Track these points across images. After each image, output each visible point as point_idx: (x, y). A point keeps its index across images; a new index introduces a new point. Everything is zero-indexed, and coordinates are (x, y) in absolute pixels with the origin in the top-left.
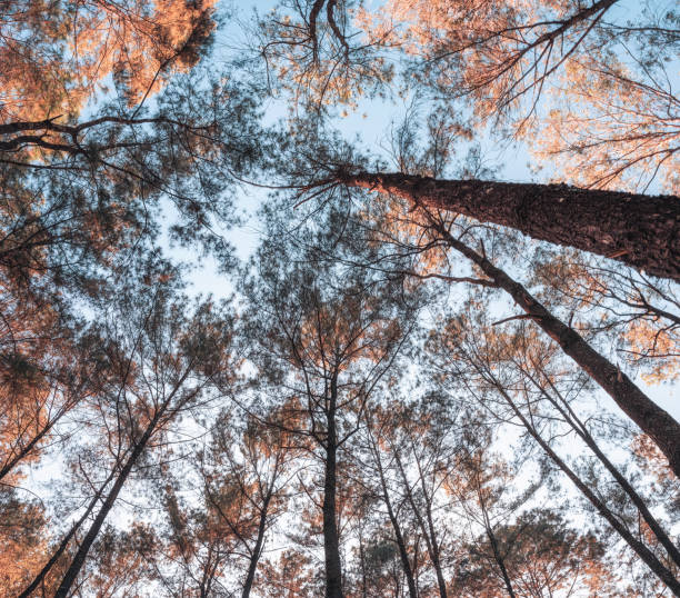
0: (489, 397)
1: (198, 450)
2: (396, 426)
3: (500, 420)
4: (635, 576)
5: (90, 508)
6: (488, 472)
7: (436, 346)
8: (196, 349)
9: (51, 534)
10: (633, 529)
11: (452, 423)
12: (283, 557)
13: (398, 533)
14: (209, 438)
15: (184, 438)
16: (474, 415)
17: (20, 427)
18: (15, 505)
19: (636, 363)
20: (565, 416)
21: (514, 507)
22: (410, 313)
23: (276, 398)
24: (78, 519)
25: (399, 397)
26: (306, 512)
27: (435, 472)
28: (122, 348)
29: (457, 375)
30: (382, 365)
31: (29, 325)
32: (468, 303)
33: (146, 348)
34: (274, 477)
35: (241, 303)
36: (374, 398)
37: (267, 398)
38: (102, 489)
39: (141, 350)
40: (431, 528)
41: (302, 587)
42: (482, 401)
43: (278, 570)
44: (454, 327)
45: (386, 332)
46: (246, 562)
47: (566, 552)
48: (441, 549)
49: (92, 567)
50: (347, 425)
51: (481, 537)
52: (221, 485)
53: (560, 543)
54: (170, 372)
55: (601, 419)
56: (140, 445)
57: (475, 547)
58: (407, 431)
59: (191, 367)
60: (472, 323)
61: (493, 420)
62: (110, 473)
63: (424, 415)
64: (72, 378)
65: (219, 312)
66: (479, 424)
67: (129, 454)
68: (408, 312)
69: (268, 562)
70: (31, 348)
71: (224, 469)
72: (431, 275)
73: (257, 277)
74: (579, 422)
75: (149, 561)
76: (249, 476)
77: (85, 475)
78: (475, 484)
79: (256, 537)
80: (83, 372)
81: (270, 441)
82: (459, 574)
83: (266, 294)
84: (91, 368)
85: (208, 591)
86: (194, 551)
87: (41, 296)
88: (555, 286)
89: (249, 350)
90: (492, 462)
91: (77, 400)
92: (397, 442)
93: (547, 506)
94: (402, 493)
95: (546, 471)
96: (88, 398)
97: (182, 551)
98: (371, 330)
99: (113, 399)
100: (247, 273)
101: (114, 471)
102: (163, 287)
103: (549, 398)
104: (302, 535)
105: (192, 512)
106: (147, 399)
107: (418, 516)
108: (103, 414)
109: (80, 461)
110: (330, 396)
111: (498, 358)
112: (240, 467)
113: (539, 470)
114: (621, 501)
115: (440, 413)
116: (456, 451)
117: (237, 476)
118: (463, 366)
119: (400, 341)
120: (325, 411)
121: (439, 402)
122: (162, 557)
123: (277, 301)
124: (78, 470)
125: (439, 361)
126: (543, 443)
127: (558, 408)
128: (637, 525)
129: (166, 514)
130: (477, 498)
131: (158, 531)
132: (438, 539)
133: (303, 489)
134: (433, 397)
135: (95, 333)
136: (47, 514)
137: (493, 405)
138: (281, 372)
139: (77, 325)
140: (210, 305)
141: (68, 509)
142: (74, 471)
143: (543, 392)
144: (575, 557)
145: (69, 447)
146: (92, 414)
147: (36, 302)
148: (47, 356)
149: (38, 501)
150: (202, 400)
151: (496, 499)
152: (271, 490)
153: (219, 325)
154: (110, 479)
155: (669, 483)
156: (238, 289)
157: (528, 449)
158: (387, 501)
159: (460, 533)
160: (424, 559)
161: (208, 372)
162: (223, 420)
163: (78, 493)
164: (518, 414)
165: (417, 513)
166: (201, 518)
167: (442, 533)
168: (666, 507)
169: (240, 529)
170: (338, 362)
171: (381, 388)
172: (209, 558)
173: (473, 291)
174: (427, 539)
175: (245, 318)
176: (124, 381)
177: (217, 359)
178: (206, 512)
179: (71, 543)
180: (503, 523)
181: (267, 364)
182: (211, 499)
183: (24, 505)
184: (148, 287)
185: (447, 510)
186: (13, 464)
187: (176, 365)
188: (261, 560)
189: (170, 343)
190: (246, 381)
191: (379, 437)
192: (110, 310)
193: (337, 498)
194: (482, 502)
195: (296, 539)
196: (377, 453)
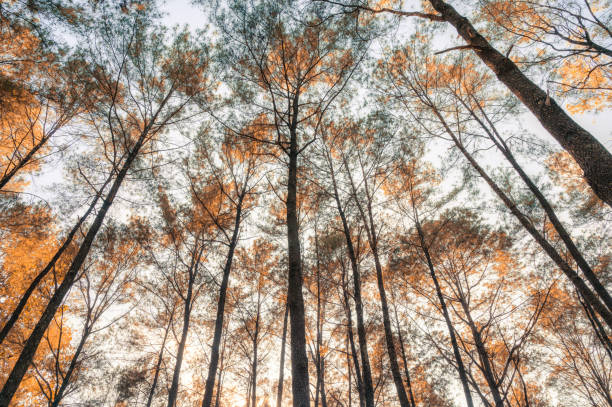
0: (424, 117)
1: (184, 156)
2: (345, 138)
3: (432, 135)
4: (537, 264)
5: (93, 206)
6: (419, 177)
7: (382, 73)
8: (177, 73)
9: (59, 229)
10: (539, 228)
11: (392, 137)
12: (255, 245)
13: (345, 225)
14: (193, 147)
15: (171, 147)
16: (410, 131)
17: (14, 141)
18: (21, 208)
19: (565, 93)
20: (490, 134)
21: (439, 206)
22: (362, 44)
23: (248, 114)
24: (82, 215)
25: (349, 115)
26: (273, 206)
27: (376, 175)
28: (109, 71)
29: (399, 97)
30: (336, 89)
31: (8, 48)
32: (415, 37)
33: (131, 72)
34: (247, 178)
35: (215, 33)
36: (328, 116)
37: (241, 114)
38: (102, 189)
39: (127, 73)
40: (372, 221)
41: (270, 271)
42: (418, 120)
43: (251, 257)
44: (399, 58)
45: (341, 61)
46: (225, 249)
47: (480, 243)
48: (379, 239)
49: (97, 255)
50: (306, 137)
51: (411, 229)
52: (204, 185)
53: (475, 236)
54: (155, 92)
55: (521, 138)
56: (133, 153)
57: (405, 238)
58: (354, 142)
59: (174, 87)
60: (416, 55)
61: (427, 135)
62: (108, 176)
63: (369, 130)
64: (62, 97)
65: (195, 42)
66: (414, 138)
67: (124, 160)
68: (360, 44)
69: (243, 249)
70: (14, 70)
71: (206, 172)
72: (384, 10)
73: (228, 10)
74: (501, 140)
75: (146, 249)
76: (227, 178)
77: (85, 178)
78: (408, 187)
79: (233, 228)
80: (73, 92)
81: (244, 150)
82: (393, 260)
83: (236, 25)
84: (80, 89)
85: (195, 275)
86: (183, 240)
87: (17, 21)
88: (499, 22)
89: (223, 74)
90: (423, 169)
91: (69, 117)
92: (346, 151)
93: (467, 206)
94: (348, 191)
95: (467, 178)
96: (82, 115)
97: (174, 240)
98: (327, 59)
99: (106, 115)
100: (218, 6)
101: (111, 174)
102: (141, 17)
103: (477, 119)
104: (270, 226)
105: (181, 207)
106: (136, 114)
107: (361, 211)
108: (97, 128)
109: (79, 168)
110: (292, 113)
111: (435, 84)
112: (219, 170)
113: (462, 177)
114: (531, 205)
115: (382, 128)
116: (393, 159)
117: (217, 178)
118: (404, 90)
119: (352, 68)
120: (289, 125)
121: (382, 119)
122: (157, 245)
123: (246, 31)
124: (78, 175)
125: (384, 86)
126: (467, 155)
127: (484, 127)
128: (542, 225)
129: (159, 209)
130: (409, 198)
131: (153, 223)
132: (377, 231)
133: (271, 188)
134: (377, 115)
135: (80, 58)
136: (53, 213)
137: (427, 123)
138: (252, 93)
139: (60, 50)
140: (186, 35)
141: (72, 207)
142: (75, 175)
143: (472, 113)
144: (487, 248)
145: (67, 156)
146: (86, 128)
147: (12, 27)
148: (33, 78)
149: (44, 203)
150: (186, 116)
151: (424, 199)
152: (244, 189)
153: (197, 52)
154: (109, 180)
155: (576, 195)
156: (211, 21)
157: (454, 159)
158: (337, 199)
159: (394, 226)
160: (365, 247)
161: (189, 92)
162: (204, 133)
163: (80, 193)
164: (448, 130)
165: (360, 209)
166: (188, 212)
167: (379, 226)
168: (571, 212)
169: (221, 221)
170: (299, 85)
171: (335, 107)
172: (196, 246)
173: (420, 26)
174: (368, 230)
175: (218, 46)
176: (113, 99)
177: (196, 82)
178: (193, 207)
179: (78, 234)
180: (429, 218)
181: (240, 86)
182: (197, 197)
183: (30, 207)
184: (127, 17)
185: (384, 207)
186: (13, 173)
187: (160, 86)
188: (238, 247)
189: (153, 67)
190: (223, 100)
191: (332, 147)
192: (92, 36)
193: (298, 195)
194: (413, 202)
195: (265, 230)
196: (330, 160)
